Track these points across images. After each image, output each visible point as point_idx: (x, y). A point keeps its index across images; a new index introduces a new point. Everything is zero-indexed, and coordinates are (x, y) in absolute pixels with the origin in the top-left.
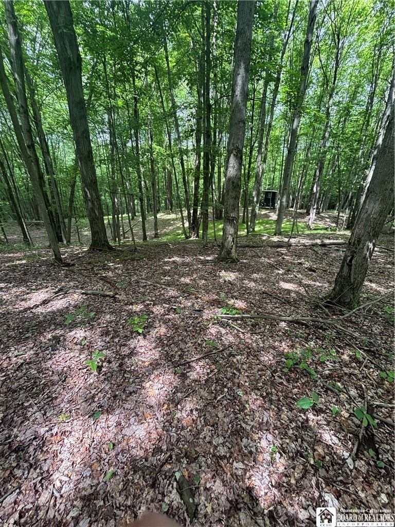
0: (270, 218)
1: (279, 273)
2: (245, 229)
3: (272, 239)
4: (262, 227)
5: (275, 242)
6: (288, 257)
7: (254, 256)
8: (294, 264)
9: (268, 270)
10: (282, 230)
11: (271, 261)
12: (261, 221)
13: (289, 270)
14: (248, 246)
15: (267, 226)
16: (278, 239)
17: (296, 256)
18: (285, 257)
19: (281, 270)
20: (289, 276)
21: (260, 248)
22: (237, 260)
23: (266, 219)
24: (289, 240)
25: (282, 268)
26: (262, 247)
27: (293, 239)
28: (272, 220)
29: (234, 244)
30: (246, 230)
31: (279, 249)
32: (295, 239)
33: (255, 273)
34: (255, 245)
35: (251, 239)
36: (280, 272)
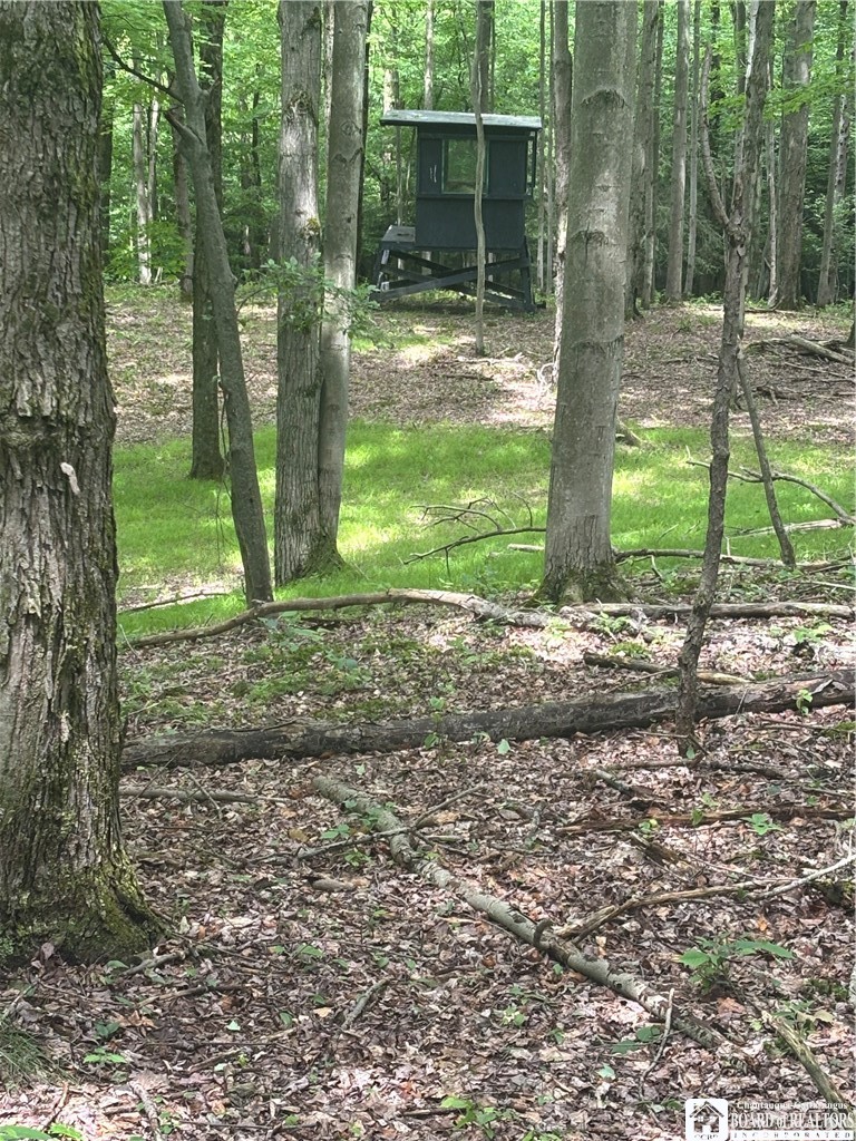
0: (498, 416)
1: (612, 1029)
2: (221, 538)
3: (530, 640)
4: (416, 517)
5: (558, 679)
6: (701, 838)
7: (330, 858)
8: (771, 910)
9: (499, 1002)
10: (625, 540)
11: (527, 901)
12: (396, 445)
13: (718, 987)
14: (262, 745)
15: (469, 496)
16: (592, 644)
17: (783, 814)
18: (674, 841)
19: (639, 988)
20: (725, 1049)
21: (394, 761)
22: (138, 917)
23: (453, 424)
24: (694, 647)
25: (645, 972)
26: (415, 741)
27: (744, 634)
28: (513, 431)
29: (80, 728)
30: (236, 560)
31: (601, 759)
32: (764, 635)
33: (358, 1056)
34: (340, 719)
35: (300, 659)
36: (630, 1014)
